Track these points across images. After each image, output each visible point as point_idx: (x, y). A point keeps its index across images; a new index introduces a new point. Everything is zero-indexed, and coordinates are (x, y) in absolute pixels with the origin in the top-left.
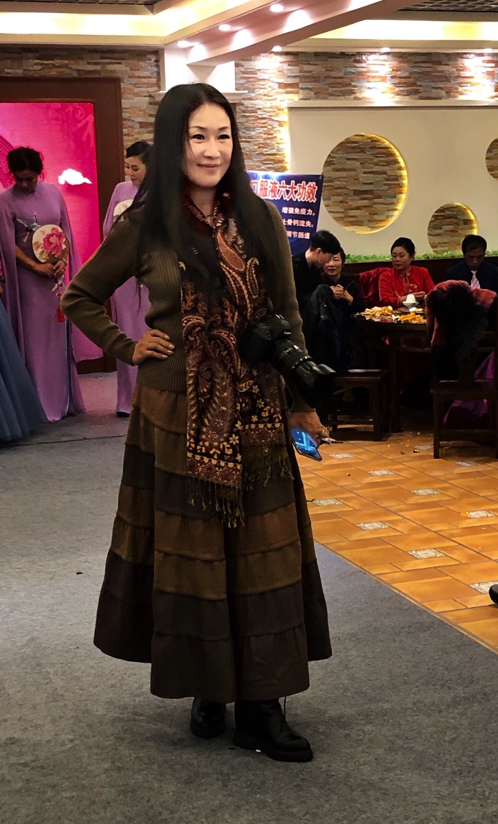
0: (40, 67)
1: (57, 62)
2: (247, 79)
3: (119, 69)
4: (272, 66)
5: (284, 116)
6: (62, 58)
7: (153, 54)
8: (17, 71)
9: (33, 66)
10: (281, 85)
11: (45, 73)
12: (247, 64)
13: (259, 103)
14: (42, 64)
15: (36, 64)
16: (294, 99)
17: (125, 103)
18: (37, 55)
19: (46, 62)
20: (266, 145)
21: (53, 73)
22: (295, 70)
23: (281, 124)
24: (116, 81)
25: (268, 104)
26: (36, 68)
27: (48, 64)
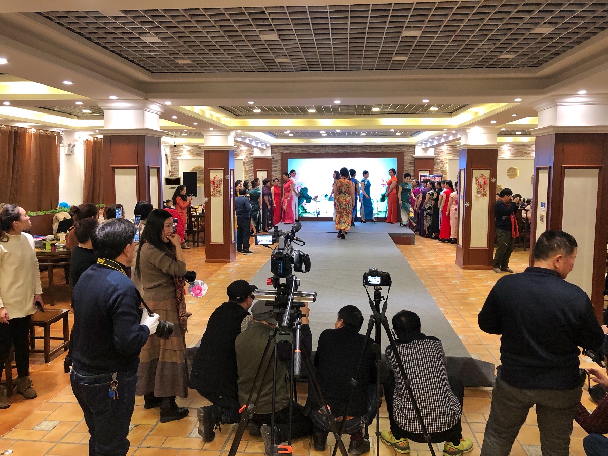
0: (385, 150)
2: (437, 152)
3: (405, 150)
4: (445, 148)
5: (448, 161)
6: (391, 147)
7: (413, 146)
8: (380, 151)
9: (383, 150)
10: (447, 153)
12: (438, 148)
13: (441, 158)
16: (451, 157)
17: (405, 158)
18: (385, 147)
20: (442, 168)
21: (389, 151)
22: (452, 149)
23: (447, 163)
24: (403, 153)
25: (444, 158)
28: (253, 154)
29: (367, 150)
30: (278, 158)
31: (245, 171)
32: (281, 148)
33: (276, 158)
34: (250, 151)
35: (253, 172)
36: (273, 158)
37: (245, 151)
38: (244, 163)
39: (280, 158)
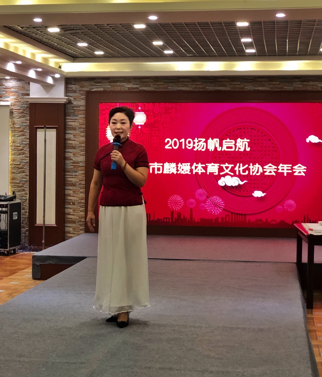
0: (301, 86)
1: (311, 83)
6: (313, 81)
8: (290, 87)
9: (298, 86)
11: (304, 89)
14: (302, 84)
15: (300, 84)
18: (301, 80)
19: (305, 83)
21: (309, 88)
26: (299, 86)
27: (306, 84)
28: (28, 95)
29: (263, 86)
30: (80, 103)
31: (14, 130)
32: (86, 84)
33: (75, 103)
34: (23, 88)
35: (27, 131)
36: (70, 102)
37: (12, 90)
38: (11, 113)
39: (82, 103)
